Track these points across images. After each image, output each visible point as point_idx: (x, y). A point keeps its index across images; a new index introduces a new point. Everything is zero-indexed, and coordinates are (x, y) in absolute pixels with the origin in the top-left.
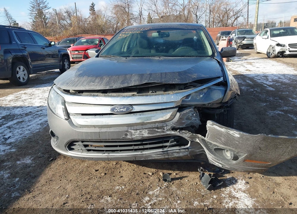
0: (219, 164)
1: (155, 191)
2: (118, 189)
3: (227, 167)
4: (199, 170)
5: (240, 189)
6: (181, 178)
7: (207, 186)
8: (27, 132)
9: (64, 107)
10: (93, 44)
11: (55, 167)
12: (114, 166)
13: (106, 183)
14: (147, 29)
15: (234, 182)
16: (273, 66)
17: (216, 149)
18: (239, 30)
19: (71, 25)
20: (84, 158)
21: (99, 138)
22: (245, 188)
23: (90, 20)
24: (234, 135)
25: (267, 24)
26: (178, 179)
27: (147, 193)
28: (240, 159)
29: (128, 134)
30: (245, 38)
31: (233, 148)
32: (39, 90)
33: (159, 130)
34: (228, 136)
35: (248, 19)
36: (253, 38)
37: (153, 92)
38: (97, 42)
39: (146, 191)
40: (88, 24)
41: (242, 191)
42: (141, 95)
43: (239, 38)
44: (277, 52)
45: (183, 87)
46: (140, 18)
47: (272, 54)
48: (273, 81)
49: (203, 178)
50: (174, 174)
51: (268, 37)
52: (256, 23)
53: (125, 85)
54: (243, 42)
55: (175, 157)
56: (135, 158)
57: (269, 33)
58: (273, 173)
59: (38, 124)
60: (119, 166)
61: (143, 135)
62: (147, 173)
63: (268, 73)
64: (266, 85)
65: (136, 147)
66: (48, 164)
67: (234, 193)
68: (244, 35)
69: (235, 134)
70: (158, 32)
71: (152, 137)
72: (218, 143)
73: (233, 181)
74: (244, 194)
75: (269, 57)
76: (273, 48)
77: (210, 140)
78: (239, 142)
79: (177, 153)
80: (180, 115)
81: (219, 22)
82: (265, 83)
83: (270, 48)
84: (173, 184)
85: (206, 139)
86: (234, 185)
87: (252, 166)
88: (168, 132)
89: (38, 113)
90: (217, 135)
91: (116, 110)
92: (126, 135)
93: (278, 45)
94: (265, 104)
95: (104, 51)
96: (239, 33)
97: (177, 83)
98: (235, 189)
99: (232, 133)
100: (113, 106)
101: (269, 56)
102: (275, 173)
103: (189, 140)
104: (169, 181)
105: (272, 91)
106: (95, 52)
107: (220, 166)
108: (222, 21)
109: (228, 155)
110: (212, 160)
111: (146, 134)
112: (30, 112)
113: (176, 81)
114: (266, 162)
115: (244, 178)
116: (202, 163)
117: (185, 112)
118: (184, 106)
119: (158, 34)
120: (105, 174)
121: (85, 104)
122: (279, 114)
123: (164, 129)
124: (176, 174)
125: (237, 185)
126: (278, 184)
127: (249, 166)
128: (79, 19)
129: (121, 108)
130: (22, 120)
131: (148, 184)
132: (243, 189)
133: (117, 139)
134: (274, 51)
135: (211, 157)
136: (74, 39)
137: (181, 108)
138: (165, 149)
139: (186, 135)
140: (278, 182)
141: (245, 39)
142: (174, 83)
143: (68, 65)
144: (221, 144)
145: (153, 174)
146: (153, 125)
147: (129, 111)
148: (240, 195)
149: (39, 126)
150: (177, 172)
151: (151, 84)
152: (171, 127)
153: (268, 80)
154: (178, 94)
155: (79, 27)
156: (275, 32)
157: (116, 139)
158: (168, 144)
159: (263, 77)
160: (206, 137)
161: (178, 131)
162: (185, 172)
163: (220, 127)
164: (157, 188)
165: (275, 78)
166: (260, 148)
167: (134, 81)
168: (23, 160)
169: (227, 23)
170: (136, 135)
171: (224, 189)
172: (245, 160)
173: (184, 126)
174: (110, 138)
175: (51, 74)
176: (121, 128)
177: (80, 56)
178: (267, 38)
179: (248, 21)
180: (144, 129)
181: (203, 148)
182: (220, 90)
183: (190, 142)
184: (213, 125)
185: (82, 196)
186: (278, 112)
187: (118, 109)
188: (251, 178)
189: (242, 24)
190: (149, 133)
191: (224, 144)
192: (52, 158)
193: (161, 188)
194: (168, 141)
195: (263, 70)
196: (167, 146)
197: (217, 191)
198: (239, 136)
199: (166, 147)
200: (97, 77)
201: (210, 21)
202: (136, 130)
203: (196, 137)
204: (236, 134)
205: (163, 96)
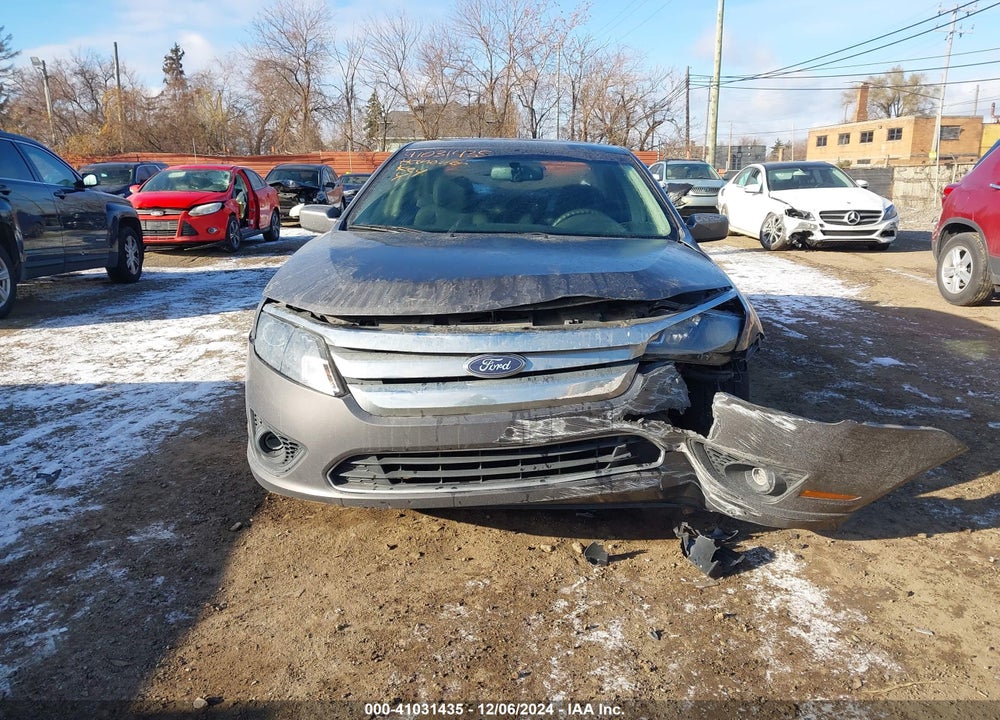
0: (736, 508)
1: (575, 586)
2: (476, 587)
3: (756, 514)
4: (676, 531)
5: (787, 572)
6: (632, 555)
7: (708, 567)
8: (109, 458)
9: (327, 362)
10: (211, 188)
11: (260, 544)
12: (438, 534)
13: (431, 575)
14: (477, 153)
15: (767, 556)
16: (784, 272)
17: (729, 469)
18: (669, 163)
19: (95, 117)
20: (383, 502)
21: (436, 444)
22: (797, 568)
23: (164, 103)
24: (781, 426)
25: (740, 147)
26: (623, 557)
27: (556, 591)
28: (789, 489)
29: (515, 430)
30: (689, 188)
31: (778, 459)
32: (64, 333)
33: (594, 420)
34: (766, 429)
35: (688, 130)
36: (716, 190)
37: (574, 322)
38: (227, 183)
39: (552, 586)
40: (157, 117)
41: (792, 575)
42: (548, 330)
43: (672, 187)
44: (788, 234)
45: (644, 309)
46: (346, 109)
47: (774, 238)
48: (796, 314)
49: (692, 548)
50: (610, 547)
51: (761, 188)
52: (710, 145)
53: (508, 303)
54: (685, 199)
55: (629, 491)
56: (528, 496)
57: (762, 178)
58: (855, 533)
59: (134, 435)
60: (449, 534)
61: (552, 432)
62: (537, 547)
63: (775, 294)
64: (779, 326)
65: (529, 468)
66: (233, 539)
67: (774, 581)
68: (686, 177)
69: (785, 423)
70: (511, 165)
71: (576, 437)
72: (741, 449)
73: (764, 556)
74: (799, 580)
75: (767, 248)
76: (777, 220)
77: (719, 443)
78: (793, 443)
79: (634, 480)
80: (645, 380)
81: (602, 136)
82: (777, 318)
83: (769, 220)
84: (615, 569)
85: (709, 441)
86: (771, 564)
87: (816, 509)
88: (615, 426)
89: (110, 403)
90: (740, 428)
91: (484, 366)
92: (510, 433)
93: (792, 213)
94: (791, 375)
95: (359, 213)
96: (669, 171)
97: (638, 298)
98: (774, 573)
99: (778, 420)
100: (475, 358)
101: (765, 244)
102: (858, 533)
103: (661, 448)
104: (602, 564)
105: (800, 341)
106: (325, 215)
107: (737, 512)
108: (610, 131)
109: (762, 480)
110: (718, 499)
111: (559, 430)
112: (80, 401)
113: (636, 294)
114: (850, 494)
115: (789, 547)
116: (687, 511)
117: (655, 373)
118: (649, 359)
119: (510, 169)
120: (422, 554)
121: (392, 355)
122: (832, 399)
123: (605, 417)
124: (615, 547)
125: (777, 564)
126: (873, 557)
127: (808, 510)
128: (128, 100)
129: (496, 363)
130: (67, 424)
131: (551, 571)
132: (793, 570)
133: (484, 445)
134: (780, 230)
135: (713, 492)
136: (126, 166)
137: (644, 364)
138: (604, 472)
139: (657, 433)
140: (870, 551)
141: (691, 193)
142: (630, 298)
143: (136, 254)
144: (748, 451)
145: (553, 549)
146: (578, 407)
147: (517, 369)
148: (789, 582)
149: (141, 442)
150: (616, 542)
151: (573, 302)
152: (623, 412)
153: (781, 311)
154: (642, 328)
155: (131, 128)
156: (781, 176)
157: (481, 444)
158: (610, 458)
159: (765, 302)
160: (710, 436)
161: (640, 421)
162: (637, 542)
163: (747, 407)
164: (579, 580)
165: (798, 307)
166: (841, 456)
167: (529, 292)
168: (147, 533)
169: (626, 139)
170: (535, 432)
171: (747, 574)
172: (800, 493)
173: (653, 410)
174: (467, 442)
175: (73, 283)
176: (496, 414)
177: (168, 226)
178: (758, 190)
179: (688, 135)
180: (555, 417)
181: (693, 470)
182: (728, 320)
183: (663, 453)
184: (729, 402)
185: (381, 607)
186: (831, 394)
187: (488, 365)
188: (805, 546)
189: (671, 146)
190: (567, 428)
191: (756, 452)
192: (238, 524)
193: (588, 579)
194: (609, 451)
195: (758, 284)
196: (606, 464)
197: (731, 578)
198: (793, 428)
199: (603, 465)
200: (417, 282)
201: (573, 130)
202: (537, 419)
203: (679, 440)
204: (787, 423)
205: (606, 332)
